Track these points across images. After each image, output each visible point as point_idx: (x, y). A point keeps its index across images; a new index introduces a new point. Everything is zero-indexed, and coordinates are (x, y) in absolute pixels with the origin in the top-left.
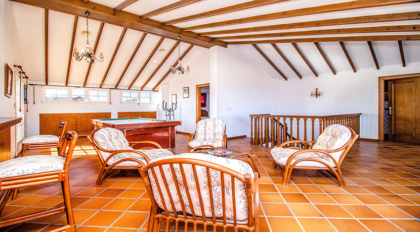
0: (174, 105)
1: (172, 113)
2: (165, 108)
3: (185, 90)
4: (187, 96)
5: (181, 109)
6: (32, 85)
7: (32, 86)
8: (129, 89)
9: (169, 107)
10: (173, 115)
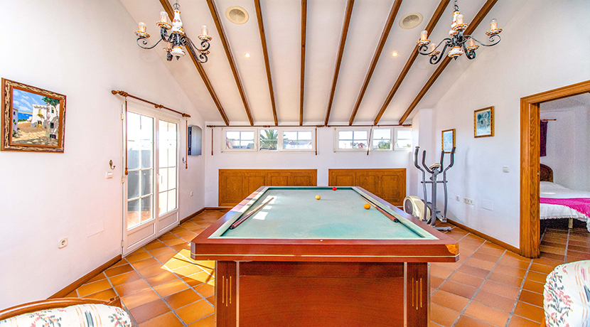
0: (447, 158)
1: (440, 177)
2: (420, 164)
3: (480, 117)
4: (487, 131)
5: (466, 167)
6: (210, 126)
7: (211, 129)
8: (350, 125)
9: (432, 161)
10: (444, 182)
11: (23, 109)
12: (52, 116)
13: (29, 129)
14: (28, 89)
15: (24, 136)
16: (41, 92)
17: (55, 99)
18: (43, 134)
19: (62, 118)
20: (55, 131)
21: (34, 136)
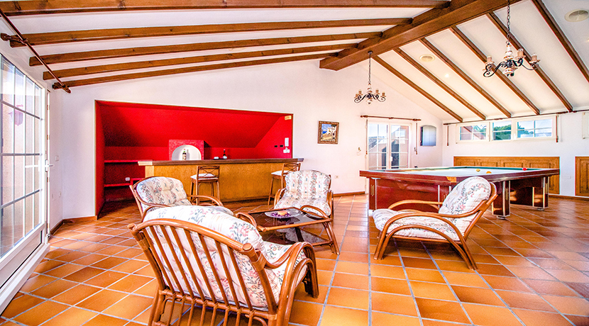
6: (447, 124)
11: (324, 130)
12: (334, 131)
13: (327, 136)
14: (326, 123)
15: (324, 139)
16: (330, 123)
17: (335, 125)
18: (330, 137)
19: (337, 132)
20: (334, 136)
21: (328, 138)
